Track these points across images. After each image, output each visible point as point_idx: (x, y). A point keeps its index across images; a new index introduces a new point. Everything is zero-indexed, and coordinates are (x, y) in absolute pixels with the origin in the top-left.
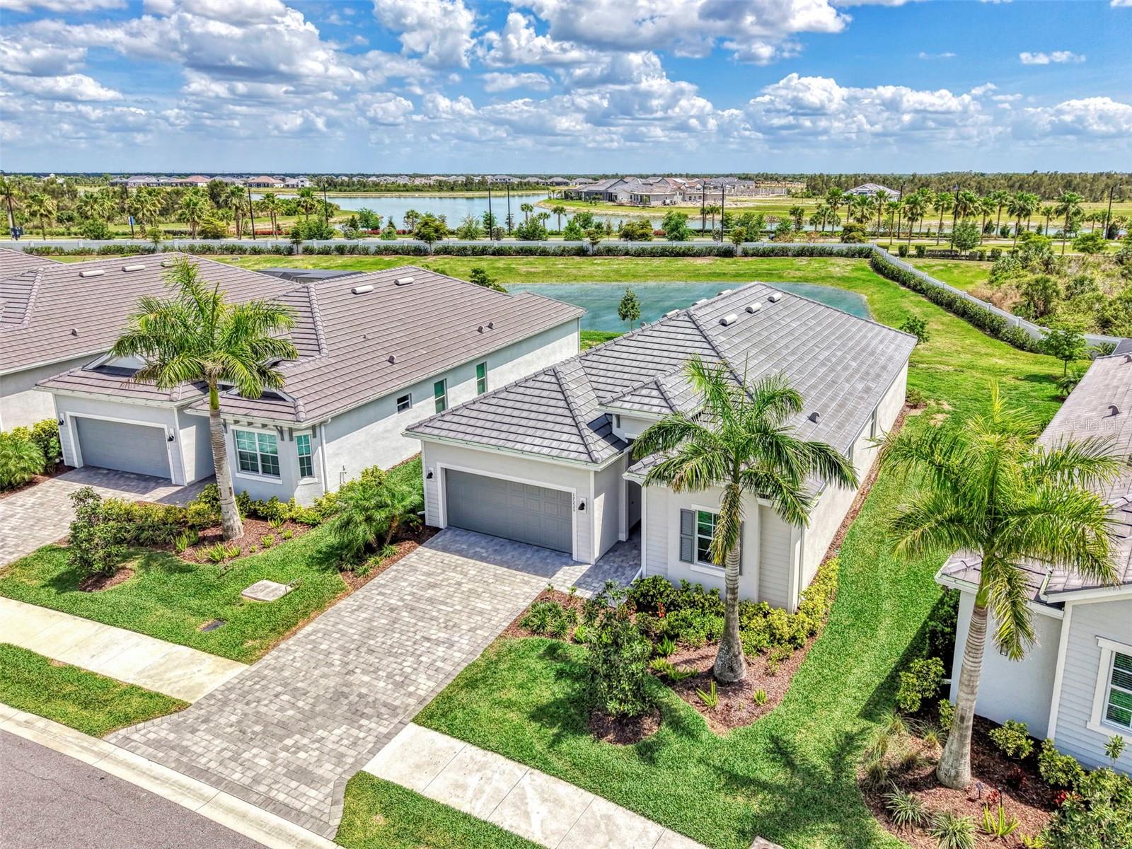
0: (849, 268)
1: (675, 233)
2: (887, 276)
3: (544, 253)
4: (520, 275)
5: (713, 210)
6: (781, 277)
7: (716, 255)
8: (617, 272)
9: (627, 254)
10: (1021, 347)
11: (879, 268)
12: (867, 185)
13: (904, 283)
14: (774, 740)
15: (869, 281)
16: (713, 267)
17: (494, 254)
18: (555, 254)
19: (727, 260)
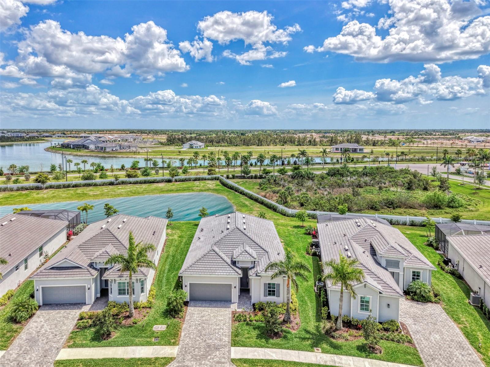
0: (214, 185)
1: (146, 173)
2: (228, 188)
3: (95, 185)
4: (90, 196)
5: (150, 160)
6: (193, 190)
7: (165, 182)
8: (131, 192)
9: (130, 183)
10: (285, 215)
11: (224, 185)
12: (193, 141)
13: (236, 191)
14: (305, 330)
15: (224, 190)
16: (166, 187)
17: (73, 187)
18: (100, 185)
19: (170, 184)
